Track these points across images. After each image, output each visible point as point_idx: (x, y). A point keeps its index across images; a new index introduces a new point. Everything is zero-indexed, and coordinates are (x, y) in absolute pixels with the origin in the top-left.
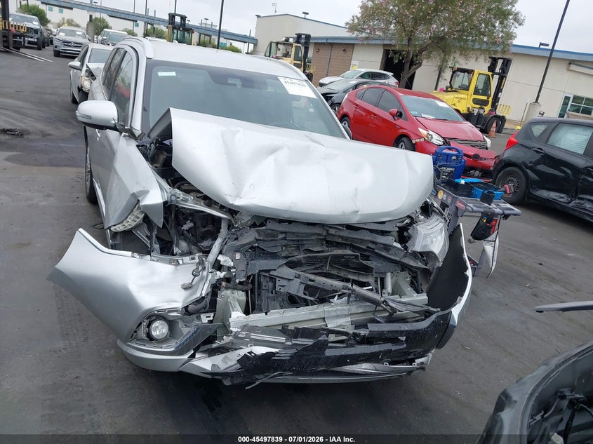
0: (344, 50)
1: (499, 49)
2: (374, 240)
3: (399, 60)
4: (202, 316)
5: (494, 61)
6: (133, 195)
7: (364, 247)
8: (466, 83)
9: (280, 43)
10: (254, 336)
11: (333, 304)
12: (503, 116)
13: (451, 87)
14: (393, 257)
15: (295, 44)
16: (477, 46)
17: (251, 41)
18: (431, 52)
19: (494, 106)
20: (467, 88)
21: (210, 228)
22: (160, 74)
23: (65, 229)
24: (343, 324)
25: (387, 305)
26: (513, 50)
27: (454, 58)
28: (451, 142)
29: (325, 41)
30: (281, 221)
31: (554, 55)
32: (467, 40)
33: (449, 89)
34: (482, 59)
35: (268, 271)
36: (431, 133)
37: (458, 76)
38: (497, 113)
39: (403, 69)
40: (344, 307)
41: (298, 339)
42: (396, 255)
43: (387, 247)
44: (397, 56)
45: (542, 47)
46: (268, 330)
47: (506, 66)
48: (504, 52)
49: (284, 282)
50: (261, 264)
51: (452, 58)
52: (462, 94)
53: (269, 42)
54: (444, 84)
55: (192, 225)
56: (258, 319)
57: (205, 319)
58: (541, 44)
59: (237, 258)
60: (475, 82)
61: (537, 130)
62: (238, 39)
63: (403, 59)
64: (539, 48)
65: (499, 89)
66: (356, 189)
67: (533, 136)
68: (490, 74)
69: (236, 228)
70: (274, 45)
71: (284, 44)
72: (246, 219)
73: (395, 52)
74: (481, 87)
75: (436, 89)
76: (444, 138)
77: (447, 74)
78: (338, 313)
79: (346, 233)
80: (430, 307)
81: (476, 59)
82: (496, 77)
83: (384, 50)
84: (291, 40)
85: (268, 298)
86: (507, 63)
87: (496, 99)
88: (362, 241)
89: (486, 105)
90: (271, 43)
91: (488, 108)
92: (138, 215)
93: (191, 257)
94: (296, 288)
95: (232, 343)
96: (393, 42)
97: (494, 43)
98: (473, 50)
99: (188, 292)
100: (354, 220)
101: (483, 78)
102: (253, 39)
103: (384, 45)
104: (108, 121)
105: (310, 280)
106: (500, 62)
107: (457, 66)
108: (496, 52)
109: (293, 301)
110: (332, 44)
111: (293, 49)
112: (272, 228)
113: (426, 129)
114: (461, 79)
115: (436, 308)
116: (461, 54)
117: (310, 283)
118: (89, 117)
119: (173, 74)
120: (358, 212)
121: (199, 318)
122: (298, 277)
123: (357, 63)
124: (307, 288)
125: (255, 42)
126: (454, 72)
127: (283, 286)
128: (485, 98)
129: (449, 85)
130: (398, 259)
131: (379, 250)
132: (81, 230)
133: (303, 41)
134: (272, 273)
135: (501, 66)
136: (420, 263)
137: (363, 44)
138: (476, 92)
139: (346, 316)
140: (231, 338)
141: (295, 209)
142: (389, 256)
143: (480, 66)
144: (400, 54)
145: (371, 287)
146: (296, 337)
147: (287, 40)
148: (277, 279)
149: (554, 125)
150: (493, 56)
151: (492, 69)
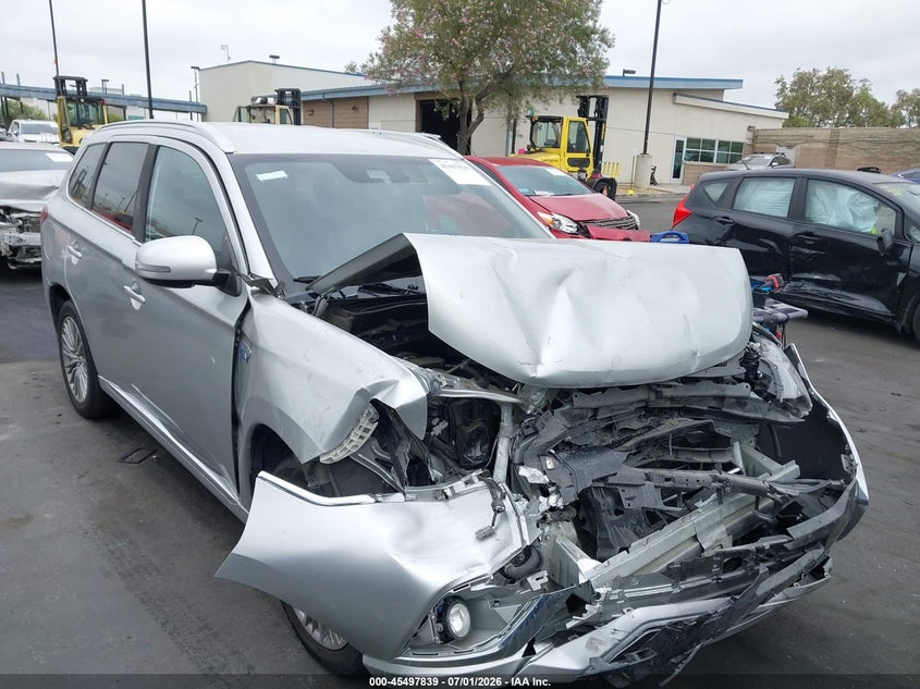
0: (354, 108)
1: (589, 84)
2: (721, 393)
3: (451, 114)
4: (529, 579)
5: (585, 102)
6: (361, 393)
7: (705, 408)
8: (552, 137)
9: (255, 108)
10: (630, 593)
11: (700, 510)
12: (612, 179)
13: (533, 145)
14: (753, 415)
15: (278, 107)
16: (556, 83)
17: (194, 108)
18: (493, 97)
19: (597, 166)
20: (556, 145)
21: (477, 425)
22: (262, 177)
23: (77, 476)
24: (719, 538)
25: (774, 491)
26: (609, 83)
27: (528, 102)
28: (590, 227)
29: (320, 97)
30: (588, 391)
31: (656, 85)
32: (540, 76)
33: (532, 150)
34: (568, 100)
35: (604, 479)
36: (557, 217)
37: (540, 128)
38: (604, 176)
39: (458, 128)
40: (714, 511)
41: (688, 580)
42: (756, 411)
43: (741, 401)
44: (446, 108)
45: (626, 75)
46: (641, 577)
47: (603, 107)
48: (596, 87)
49: (630, 492)
50: (589, 469)
51: (523, 102)
52: (551, 153)
53: (234, 109)
54: (523, 142)
55: (444, 425)
56: (620, 563)
57: (536, 583)
58: (625, 72)
59: (550, 466)
60: (567, 134)
61: (715, 192)
62: (174, 107)
63: (456, 112)
64: (623, 77)
65: (599, 141)
66: (685, 318)
67: (711, 200)
68: (584, 120)
69: (531, 415)
70: (244, 112)
71: (261, 108)
72: (538, 399)
73: (443, 103)
74: (573, 141)
75: (513, 152)
76: (576, 222)
77: (524, 128)
78: (711, 522)
79: (682, 391)
80: (830, 481)
81: (561, 101)
82: (593, 123)
83: (417, 101)
84: (271, 101)
85: (612, 523)
86: (602, 103)
87: (598, 155)
88: (702, 398)
89: (587, 167)
90: (239, 108)
91: (590, 170)
92: (368, 427)
93: (464, 479)
94: (650, 498)
95: (600, 614)
96: (437, 88)
97: (583, 76)
98: (554, 88)
99: (491, 543)
100: (693, 369)
101: (575, 127)
102: (197, 105)
103: (416, 94)
104: (202, 270)
105: (667, 480)
106: (593, 102)
107: (536, 114)
108: (585, 88)
109: (654, 520)
110: (332, 101)
111: (277, 114)
112: (583, 405)
113: (549, 212)
114: (545, 133)
115: (839, 479)
116: (535, 97)
117: (668, 484)
118: (167, 269)
119: (281, 174)
120: (695, 354)
121: (524, 585)
122: (648, 478)
123: (378, 125)
124: (665, 492)
125: (203, 110)
126: (533, 124)
127: (631, 499)
128: (583, 156)
129: (529, 143)
130: (760, 416)
131: (730, 407)
132: (263, 474)
133: (289, 100)
134: (611, 480)
135: (594, 105)
136: (791, 416)
137: (394, 96)
138: (570, 149)
139: (719, 523)
140: (598, 605)
141: (620, 367)
142: (746, 414)
143: (568, 110)
144: (451, 105)
145: (737, 470)
146: (683, 578)
147: (265, 101)
148: (620, 489)
149: (737, 182)
150: (582, 94)
151: (583, 112)
